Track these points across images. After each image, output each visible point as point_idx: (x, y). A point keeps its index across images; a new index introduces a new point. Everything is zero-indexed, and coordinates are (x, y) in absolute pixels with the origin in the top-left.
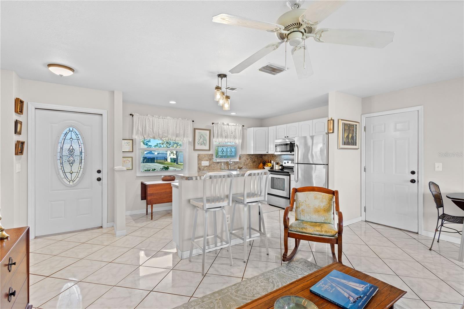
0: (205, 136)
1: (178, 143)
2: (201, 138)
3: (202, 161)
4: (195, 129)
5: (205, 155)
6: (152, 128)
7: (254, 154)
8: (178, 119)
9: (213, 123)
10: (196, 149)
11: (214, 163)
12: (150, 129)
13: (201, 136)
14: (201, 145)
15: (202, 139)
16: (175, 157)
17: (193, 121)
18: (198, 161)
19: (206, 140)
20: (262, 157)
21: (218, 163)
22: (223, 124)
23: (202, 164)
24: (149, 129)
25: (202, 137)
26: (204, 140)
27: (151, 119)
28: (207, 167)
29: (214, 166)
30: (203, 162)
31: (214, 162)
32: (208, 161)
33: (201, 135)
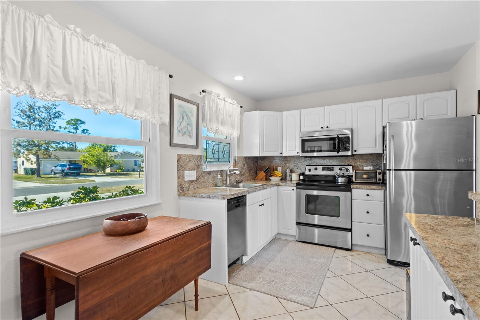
0: (190, 116)
1: (41, 146)
2: (183, 119)
3: (185, 169)
4: (172, 97)
5: (189, 156)
6: (60, 64)
7: (260, 156)
8: (138, 60)
9: (203, 91)
10: (174, 142)
11: (204, 175)
12: (54, 68)
13: (184, 114)
14: (184, 134)
15: (184, 121)
16: (35, 166)
17: (171, 76)
18: (178, 170)
19: (192, 124)
20: (257, 162)
21: (210, 173)
22: (218, 97)
23: (185, 177)
24: (51, 65)
25: (185, 117)
26: (188, 124)
27: (57, 32)
28: (194, 183)
29: (204, 181)
30: (186, 173)
31: (204, 172)
32: (194, 170)
33: (184, 112)
